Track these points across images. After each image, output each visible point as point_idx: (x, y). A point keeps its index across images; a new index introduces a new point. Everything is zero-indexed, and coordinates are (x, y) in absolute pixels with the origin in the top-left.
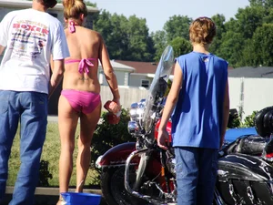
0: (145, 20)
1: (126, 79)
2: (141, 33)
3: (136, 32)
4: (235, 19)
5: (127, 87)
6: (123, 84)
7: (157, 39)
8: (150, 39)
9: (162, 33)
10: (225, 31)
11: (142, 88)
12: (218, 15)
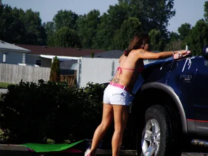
0: (38, 13)
1: (24, 59)
2: (35, 23)
3: (32, 22)
4: (107, 13)
5: (25, 65)
6: (21, 63)
7: (48, 28)
8: (42, 28)
9: (52, 23)
10: (100, 23)
11: (36, 66)
12: (95, 11)
